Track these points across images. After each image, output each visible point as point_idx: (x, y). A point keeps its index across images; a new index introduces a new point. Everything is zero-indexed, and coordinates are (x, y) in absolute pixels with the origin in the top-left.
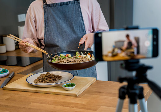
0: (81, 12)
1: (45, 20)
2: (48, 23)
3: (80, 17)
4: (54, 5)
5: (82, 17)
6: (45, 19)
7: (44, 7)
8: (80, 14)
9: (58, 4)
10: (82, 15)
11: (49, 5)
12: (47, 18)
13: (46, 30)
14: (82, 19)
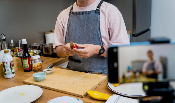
0: (99, 22)
1: (68, 26)
2: (69, 28)
3: (97, 26)
4: (78, 13)
5: (99, 26)
6: (68, 24)
7: (69, 15)
8: (98, 23)
9: (81, 13)
10: (99, 25)
11: (73, 13)
12: (70, 24)
13: (67, 35)
14: (99, 28)
